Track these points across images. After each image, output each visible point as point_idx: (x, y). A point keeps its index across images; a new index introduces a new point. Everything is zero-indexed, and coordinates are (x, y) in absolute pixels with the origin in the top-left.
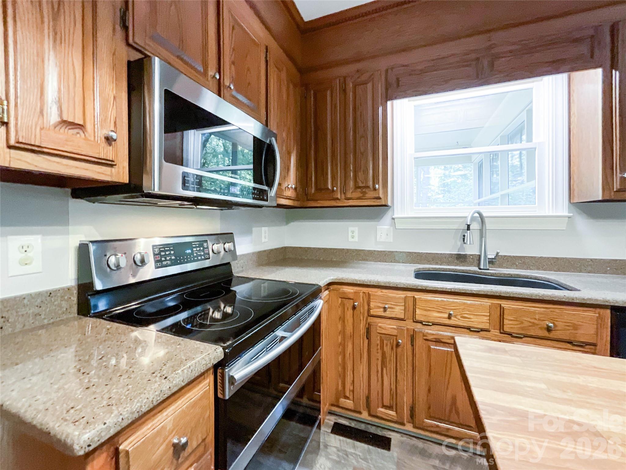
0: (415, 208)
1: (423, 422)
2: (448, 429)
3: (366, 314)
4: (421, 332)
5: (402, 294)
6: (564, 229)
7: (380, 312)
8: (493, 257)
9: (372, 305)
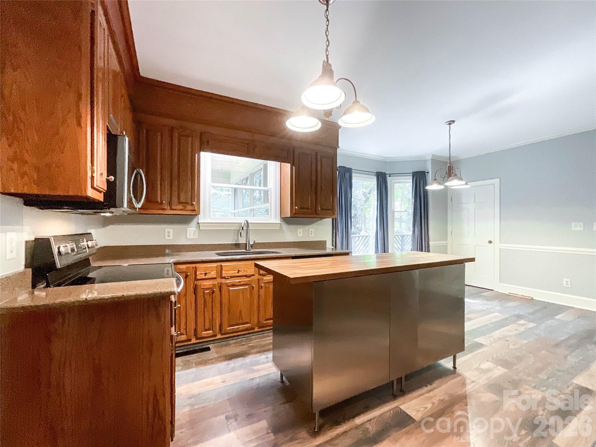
0: (211, 217)
1: (226, 329)
2: (238, 328)
3: (194, 280)
4: (224, 283)
5: (215, 265)
6: (278, 229)
7: (203, 276)
8: (252, 243)
9: (198, 273)
